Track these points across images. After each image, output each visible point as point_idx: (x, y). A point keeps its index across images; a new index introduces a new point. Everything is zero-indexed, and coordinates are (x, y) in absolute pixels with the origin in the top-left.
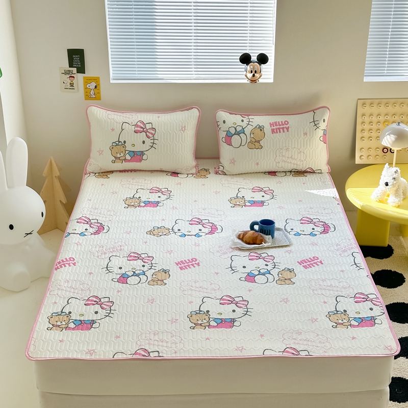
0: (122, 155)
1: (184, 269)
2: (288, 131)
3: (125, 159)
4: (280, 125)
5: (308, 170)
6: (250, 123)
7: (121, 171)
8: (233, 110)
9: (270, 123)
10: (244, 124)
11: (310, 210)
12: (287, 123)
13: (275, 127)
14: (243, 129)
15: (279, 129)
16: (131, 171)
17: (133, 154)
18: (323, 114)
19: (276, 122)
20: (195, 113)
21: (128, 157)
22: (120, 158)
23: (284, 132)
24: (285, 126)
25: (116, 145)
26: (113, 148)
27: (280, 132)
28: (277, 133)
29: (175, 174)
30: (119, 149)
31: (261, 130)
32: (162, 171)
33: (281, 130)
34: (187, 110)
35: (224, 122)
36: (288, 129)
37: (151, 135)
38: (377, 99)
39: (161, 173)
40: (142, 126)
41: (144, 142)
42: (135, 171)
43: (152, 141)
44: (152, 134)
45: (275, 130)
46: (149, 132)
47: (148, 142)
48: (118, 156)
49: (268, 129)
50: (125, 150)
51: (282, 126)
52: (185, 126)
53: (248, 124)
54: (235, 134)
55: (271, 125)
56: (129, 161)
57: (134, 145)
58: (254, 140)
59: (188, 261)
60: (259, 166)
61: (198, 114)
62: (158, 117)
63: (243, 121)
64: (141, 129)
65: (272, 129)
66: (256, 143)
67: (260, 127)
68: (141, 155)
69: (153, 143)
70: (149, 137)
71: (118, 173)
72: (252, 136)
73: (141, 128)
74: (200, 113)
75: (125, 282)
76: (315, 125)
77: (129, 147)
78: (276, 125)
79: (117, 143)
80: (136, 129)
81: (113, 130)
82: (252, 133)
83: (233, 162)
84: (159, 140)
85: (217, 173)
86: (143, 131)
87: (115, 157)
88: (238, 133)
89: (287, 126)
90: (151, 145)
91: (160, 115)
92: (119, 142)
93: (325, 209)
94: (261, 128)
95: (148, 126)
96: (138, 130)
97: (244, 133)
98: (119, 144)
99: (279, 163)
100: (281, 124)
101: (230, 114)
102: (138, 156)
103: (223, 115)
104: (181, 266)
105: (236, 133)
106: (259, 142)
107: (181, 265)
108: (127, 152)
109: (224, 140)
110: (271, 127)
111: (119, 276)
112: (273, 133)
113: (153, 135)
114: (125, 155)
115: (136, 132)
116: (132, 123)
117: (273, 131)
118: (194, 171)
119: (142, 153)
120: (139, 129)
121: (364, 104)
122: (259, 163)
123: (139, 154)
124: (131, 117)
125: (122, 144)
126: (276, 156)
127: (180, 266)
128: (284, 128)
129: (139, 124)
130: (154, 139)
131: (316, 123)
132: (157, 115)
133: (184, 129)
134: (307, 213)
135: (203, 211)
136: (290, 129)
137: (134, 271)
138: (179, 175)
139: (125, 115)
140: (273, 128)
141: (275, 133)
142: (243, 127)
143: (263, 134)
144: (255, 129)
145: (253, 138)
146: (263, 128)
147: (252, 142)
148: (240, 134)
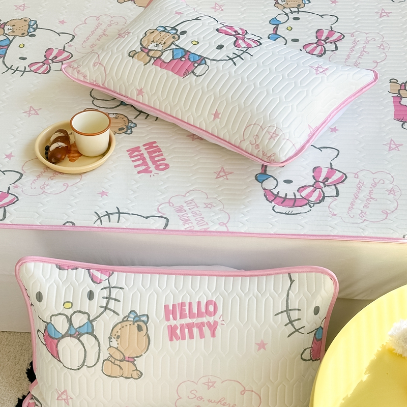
2: (213, 335)
6: (112, 304)
9: (166, 307)
10: (93, 308)
12: (210, 308)
13: (179, 322)
14: (91, 322)
15: (190, 327)
19: (182, 305)
23: (202, 336)
24: (205, 320)
27: (191, 337)
31: (140, 328)
33: (195, 330)
35: (39, 297)
36: (213, 328)
45: (178, 331)
49: (158, 327)
51: (195, 320)
54: (67, 335)
55: (170, 312)
58: (118, 356)
65: (170, 326)
66: (125, 365)
67: (137, 318)
76: (291, 322)
78: (183, 316)
82: (114, 334)
83: (64, 397)
89: (211, 320)
97: (92, 334)
100: (195, 309)
110: (168, 319)
112: (171, 340)
117: (172, 333)
126: (180, 397)
128: (203, 324)
136: (219, 331)
140: (173, 322)
141: (178, 338)
142: (91, 318)
143: (145, 339)
144: (124, 324)
145: (117, 348)
146: (146, 323)
147: (113, 360)
148: (81, 335)
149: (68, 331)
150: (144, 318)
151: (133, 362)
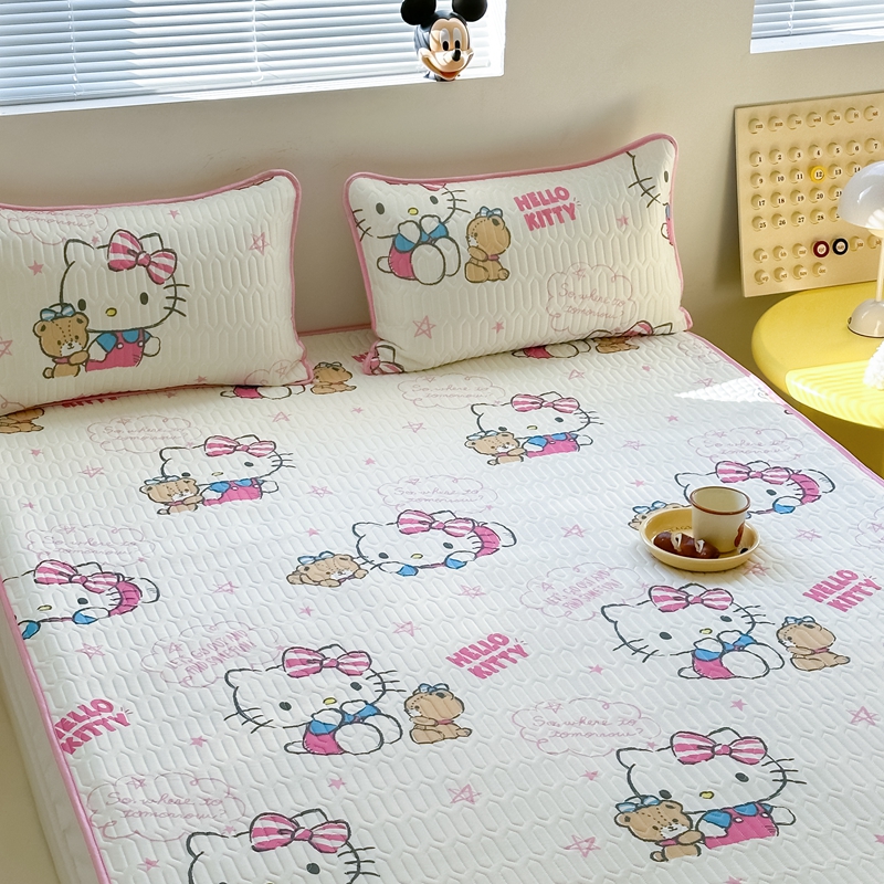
0: (77, 347)
1: (489, 674)
2: (573, 218)
3: (87, 360)
4: (546, 202)
5: (638, 329)
6: (458, 205)
7: (67, 404)
8: (396, 172)
9: (516, 199)
10: (442, 209)
11: (718, 441)
12: (562, 193)
13: (534, 210)
14: (443, 224)
15: (547, 213)
16: (100, 398)
17: (111, 341)
18: (660, 157)
19: (531, 195)
20: (281, 191)
21: (97, 353)
22: (72, 360)
23: (561, 221)
24: (560, 203)
25: (56, 318)
26: (43, 328)
27: (551, 223)
28: (543, 225)
29: (247, 389)
30: (66, 329)
31: (496, 223)
32: (201, 386)
33: (553, 215)
34: (254, 183)
35: (380, 209)
36: (571, 210)
37: (163, 274)
38: (787, 102)
39: (202, 393)
40: (130, 246)
41: (144, 298)
42: (113, 396)
43: (170, 292)
44: (166, 268)
45: (536, 219)
46: (157, 265)
47: (158, 295)
48: (65, 351)
49: (514, 218)
50: (87, 332)
51: (552, 206)
52: (263, 235)
53: (454, 209)
54: (420, 243)
55: (522, 203)
56: (100, 365)
57: (113, 311)
58: (481, 256)
59: (483, 648)
60: (503, 332)
61: (292, 193)
62: (174, 214)
63: (434, 200)
64: (128, 255)
65: (526, 216)
66: (489, 264)
67: (490, 214)
68: (138, 341)
69: (176, 298)
70: (157, 281)
71: (61, 411)
72: (473, 242)
73: (129, 252)
74: (296, 188)
75: (335, 750)
76: (646, 192)
77: (98, 321)
78: (536, 204)
79: (58, 309)
80: (113, 257)
81: (37, 268)
82: (471, 233)
83: (425, 328)
84: (193, 286)
85: (373, 370)
86: (137, 263)
87: (54, 358)
88: (429, 240)
89: (567, 203)
90: (169, 303)
91: (175, 207)
92: (64, 305)
93: (758, 433)
94: (494, 217)
95: (150, 246)
96: (122, 262)
97: (447, 236)
98: (63, 315)
99: (558, 315)
100: (546, 197)
101: (390, 182)
102: (128, 345)
103: (368, 189)
104: (472, 666)
105: (425, 239)
106: (495, 258)
107: (469, 662)
108: (93, 336)
109: (384, 264)
110: (522, 209)
111: (298, 735)
112: (531, 229)
113: (172, 271)
114: (85, 348)
115: (114, 267)
116: (95, 240)
117: (531, 222)
118: (301, 373)
119: (142, 334)
120: (122, 257)
121: (752, 120)
122: (504, 325)
123: (132, 337)
124: (85, 221)
125: (76, 313)
126: (551, 297)
127: (467, 666)
128: (559, 208)
129: (118, 240)
130: (175, 285)
131: (647, 184)
132: (167, 208)
133: (260, 243)
134: (718, 449)
135: (415, 488)
136: (577, 213)
137: (337, 706)
138: (261, 391)
139: (62, 216)
140: (529, 212)
141: (538, 227)
142: (442, 220)
143: (504, 233)
144: (478, 220)
145: (477, 247)
146: (501, 216)
147: (475, 262)
148: (436, 240)
149: (421, 237)
150: (499, 213)
151: (497, 260)
